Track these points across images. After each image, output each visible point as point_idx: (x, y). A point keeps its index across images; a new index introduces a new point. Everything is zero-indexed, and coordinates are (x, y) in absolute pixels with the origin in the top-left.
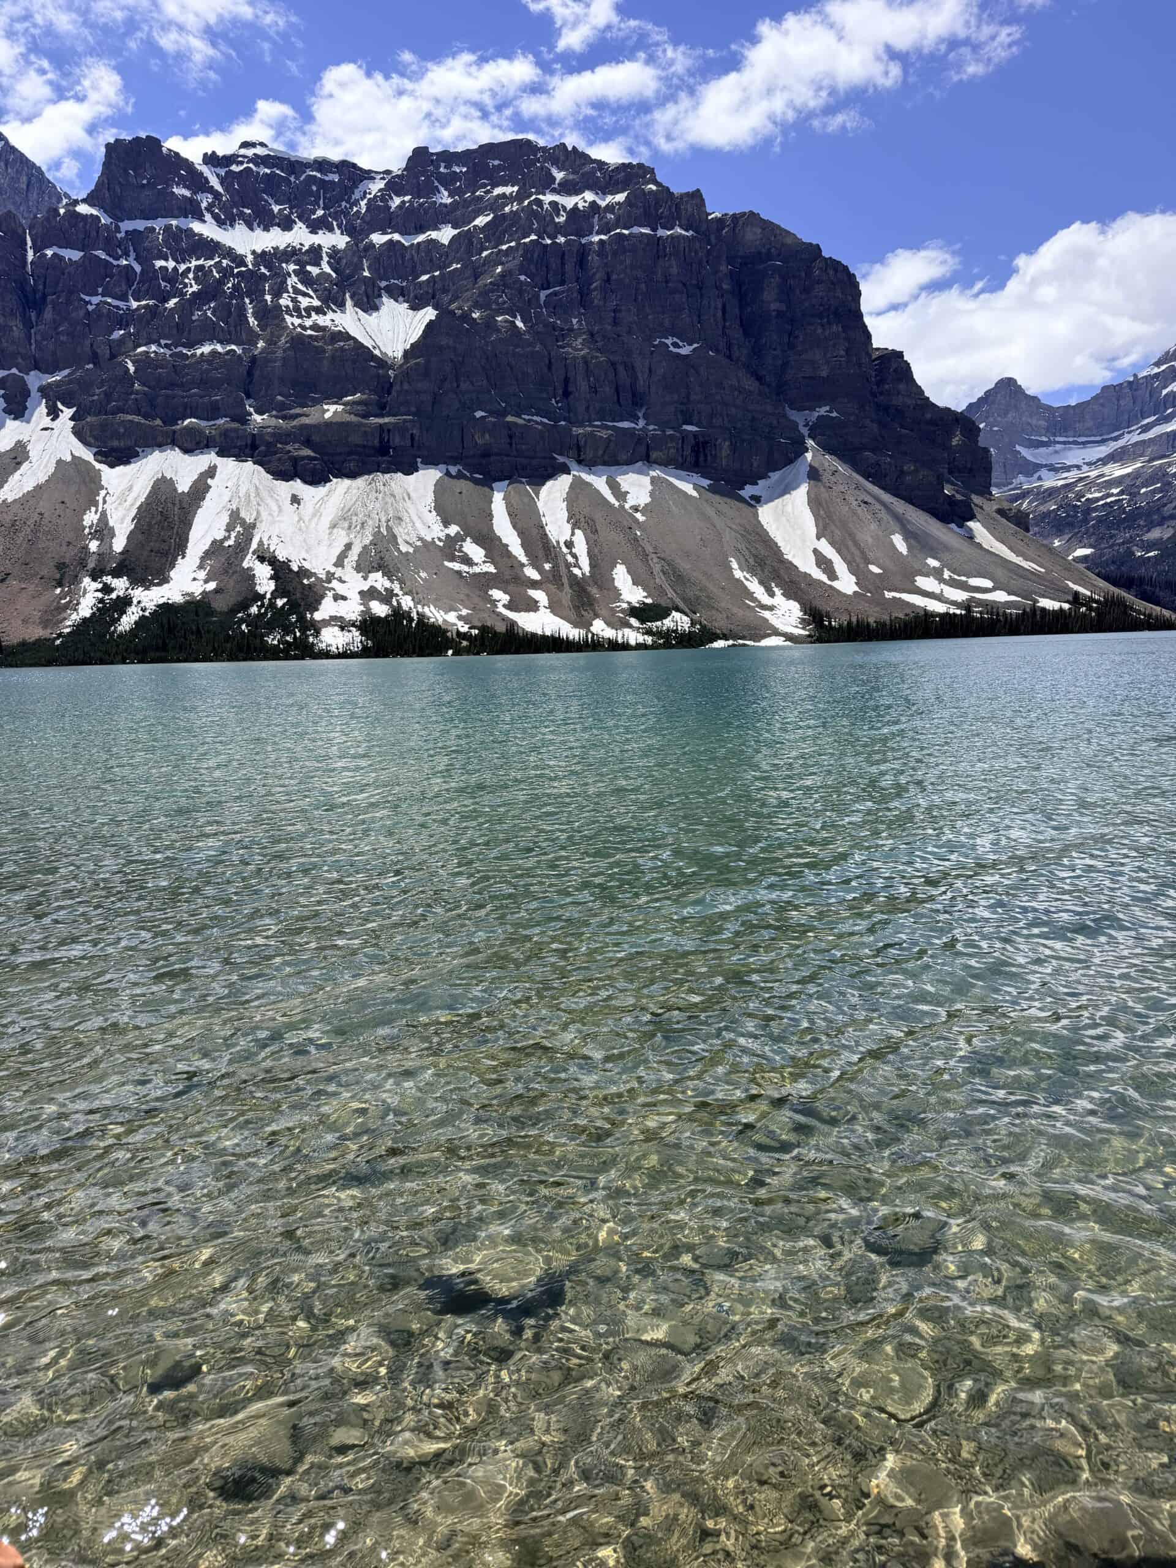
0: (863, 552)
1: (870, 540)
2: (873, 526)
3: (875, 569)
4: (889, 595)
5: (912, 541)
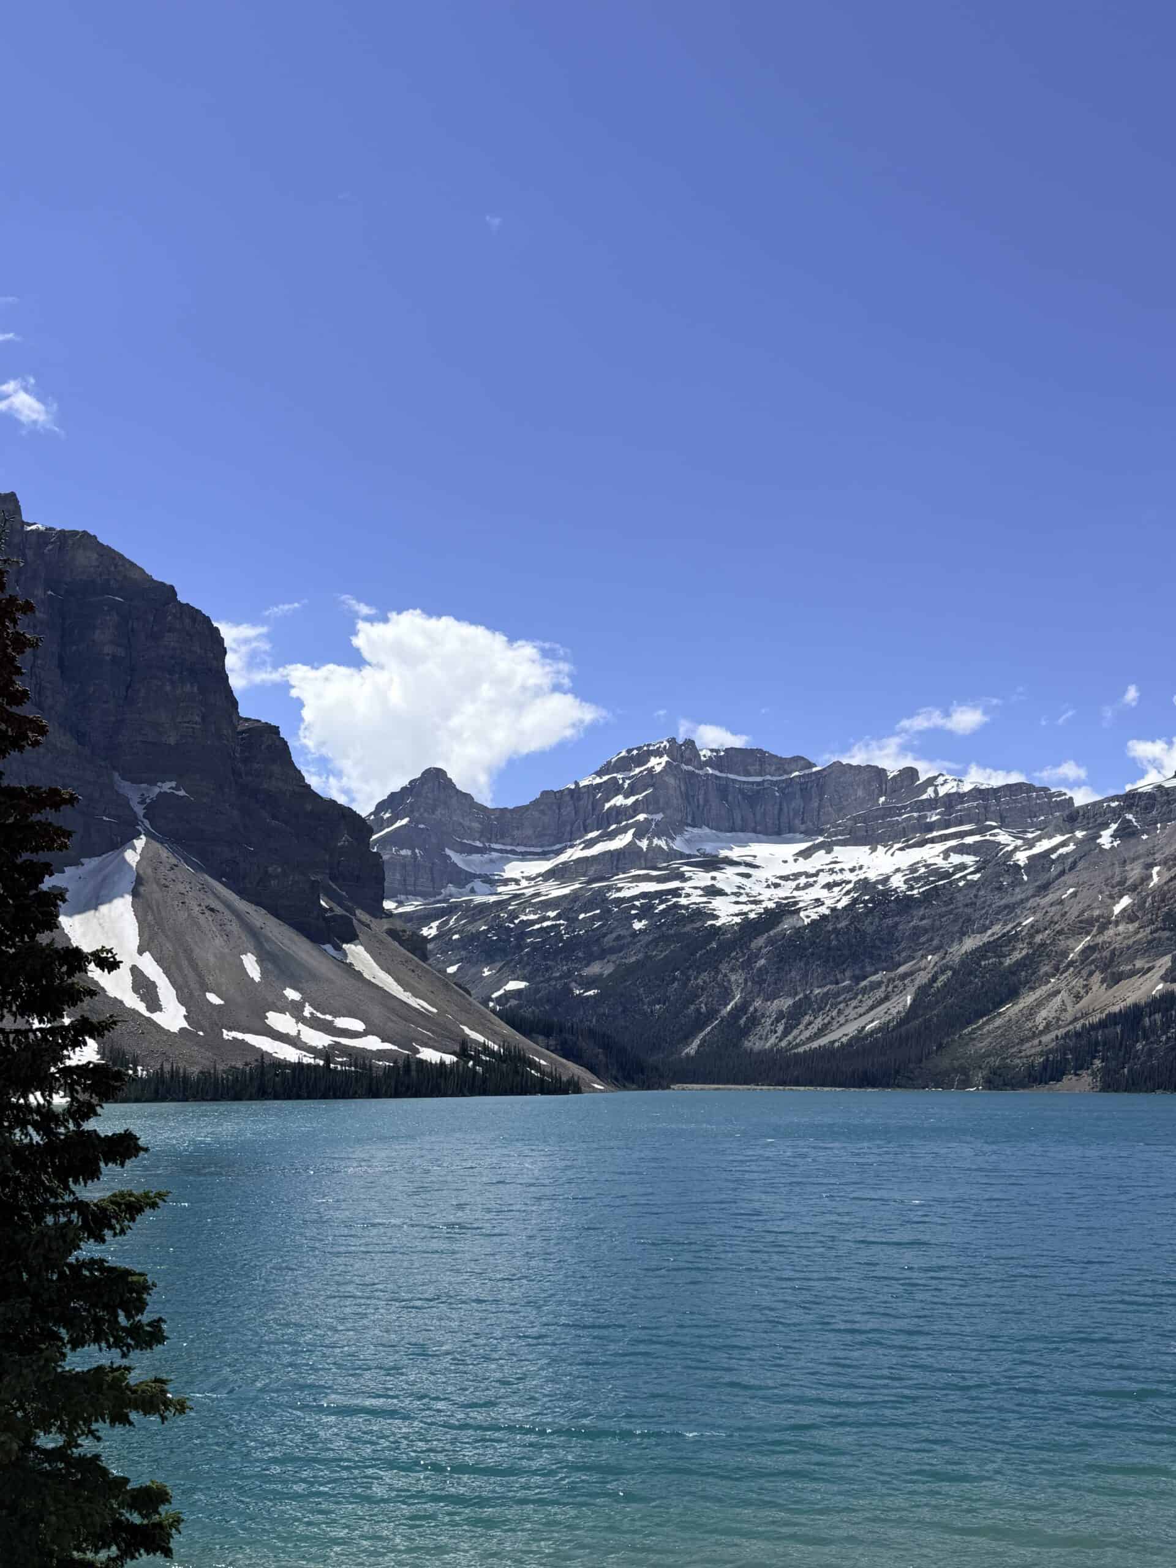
0: (200, 976)
1: (212, 959)
2: (219, 941)
3: (213, 999)
4: (227, 1035)
5: (270, 966)
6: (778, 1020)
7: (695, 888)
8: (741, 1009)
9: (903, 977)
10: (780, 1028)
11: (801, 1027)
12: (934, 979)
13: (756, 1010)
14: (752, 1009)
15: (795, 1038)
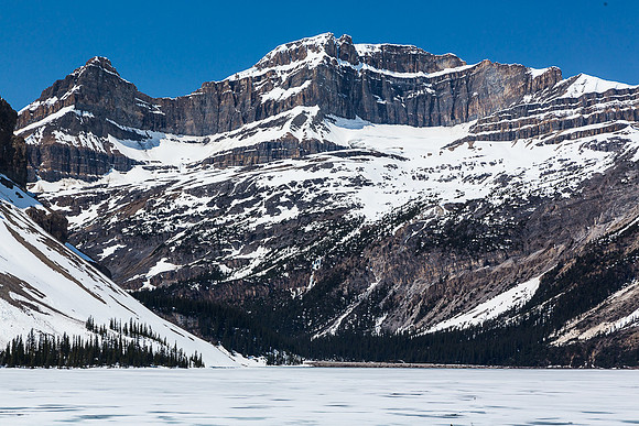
6: (415, 303)
7: (345, 178)
8: (381, 292)
9: (532, 263)
10: (417, 311)
11: (436, 309)
12: (560, 266)
13: (394, 293)
14: (391, 292)
15: (429, 320)
